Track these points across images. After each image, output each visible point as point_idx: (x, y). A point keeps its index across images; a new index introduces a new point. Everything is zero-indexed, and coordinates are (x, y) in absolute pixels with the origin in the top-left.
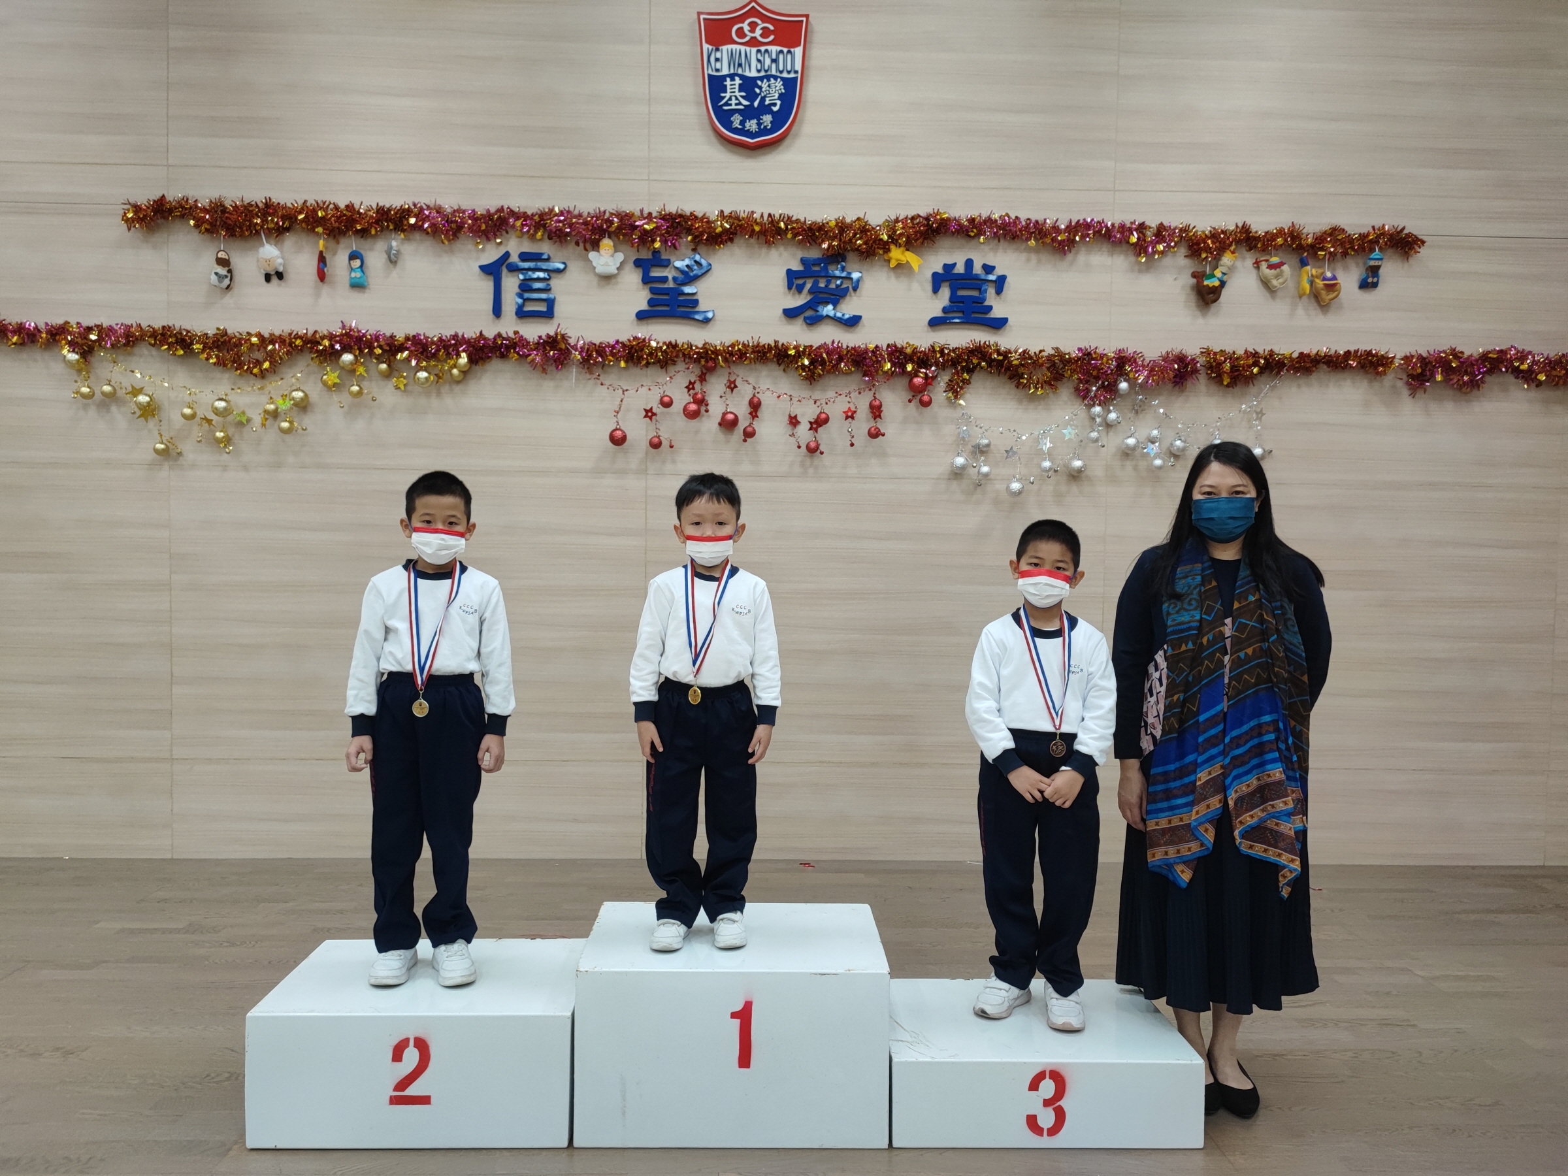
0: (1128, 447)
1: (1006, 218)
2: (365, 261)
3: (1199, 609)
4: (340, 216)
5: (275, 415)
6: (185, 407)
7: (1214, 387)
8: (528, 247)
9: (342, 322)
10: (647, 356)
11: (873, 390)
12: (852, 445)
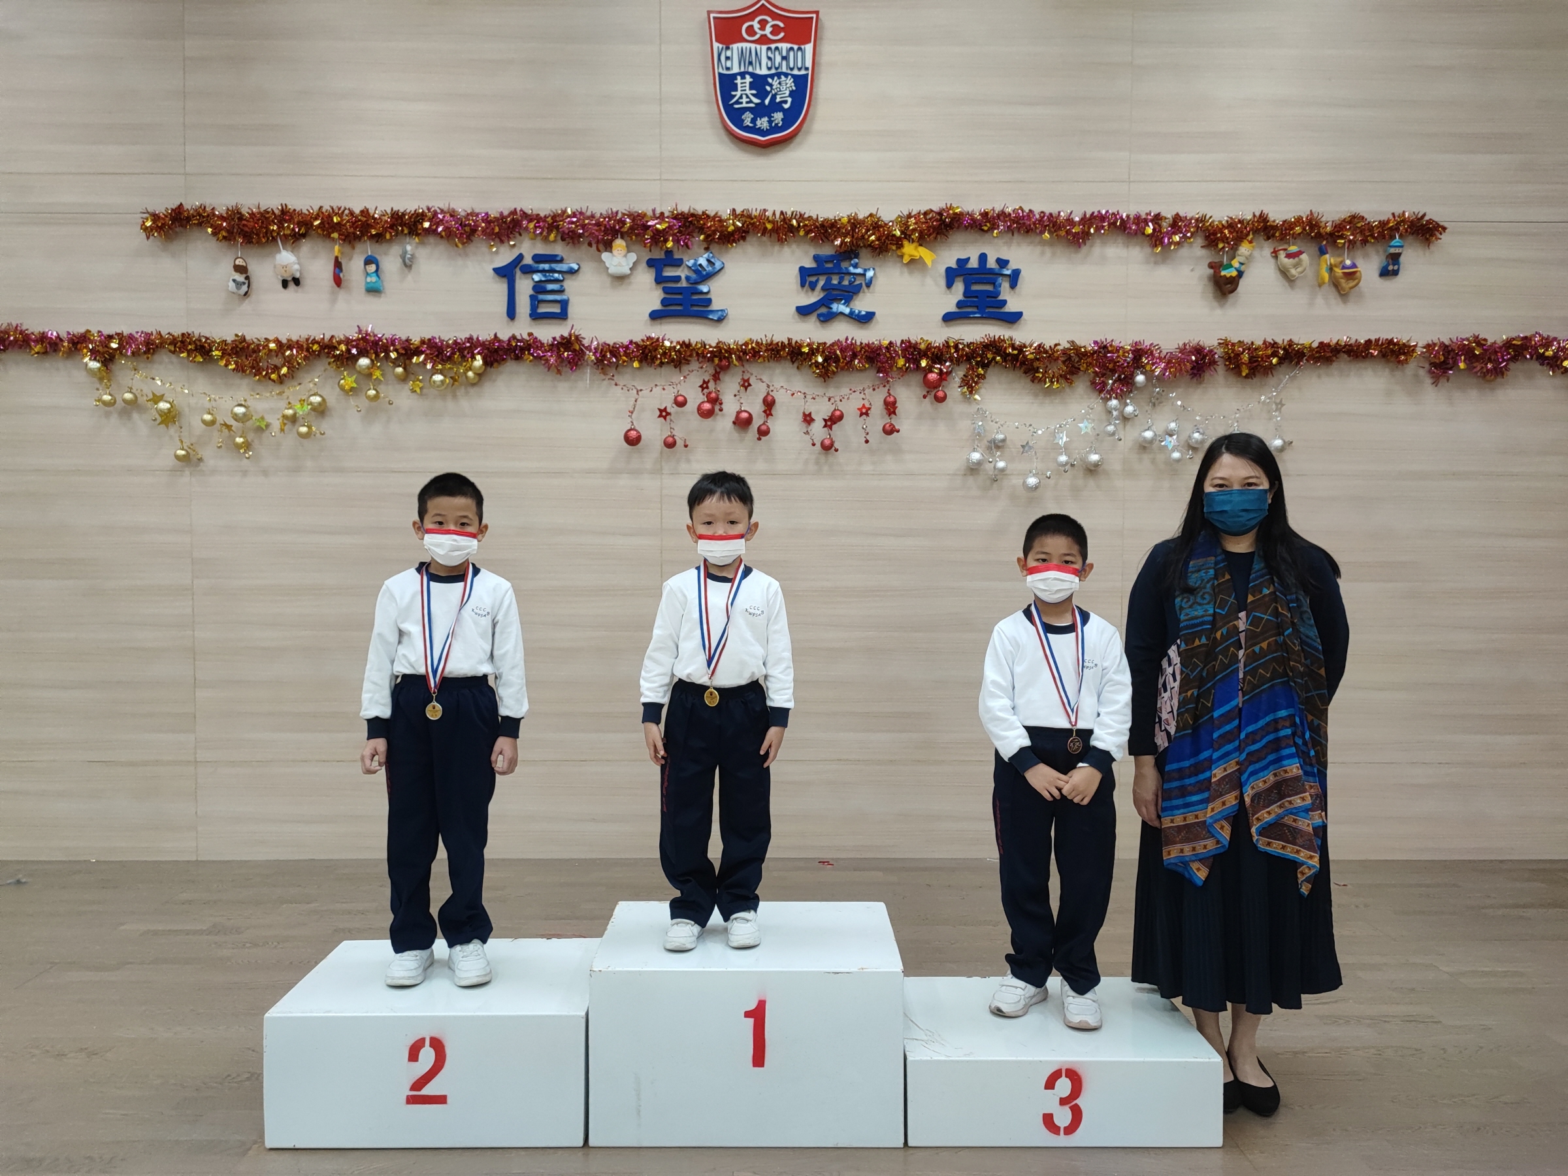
0: (1145, 439)
1: (1020, 211)
2: (381, 266)
3: (1213, 603)
4: (356, 222)
5: (294, 419)
6: (204, 414)
7: (1232, 379)
8: (541, 249)
9: (358, 326)
10: (661, 355)
11: (887, 386)
12: (867, 442)
